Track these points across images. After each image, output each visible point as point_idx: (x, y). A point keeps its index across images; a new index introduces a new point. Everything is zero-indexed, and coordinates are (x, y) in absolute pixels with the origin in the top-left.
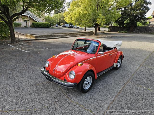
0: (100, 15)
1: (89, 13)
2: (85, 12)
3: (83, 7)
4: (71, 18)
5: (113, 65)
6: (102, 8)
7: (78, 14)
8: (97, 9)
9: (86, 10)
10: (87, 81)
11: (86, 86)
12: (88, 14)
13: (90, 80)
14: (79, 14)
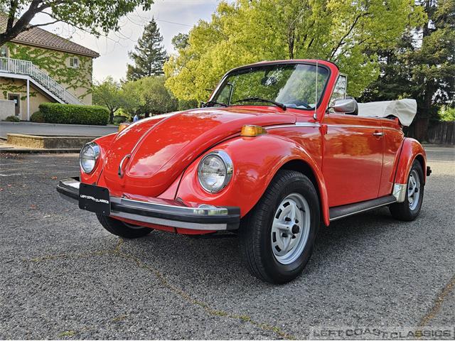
3: (236, 39)
4: (192, 80)
5: (391, 194)
6: (306, 46)
7: (217, 64)
8: (287, 49)
9: (249, 48)
10: (288, 220)
11: (281, 242)
13: (300, 219)
14: (222, 63)
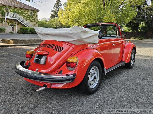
0: (108, 12)
1: (93, 11)
2: (87, 9)
3: (83, 2)
4: (68, 18)
6: (110, 4)
7: (77, 12)
8: (102, 5)
9: (88, 6)
12: (91, 11)
